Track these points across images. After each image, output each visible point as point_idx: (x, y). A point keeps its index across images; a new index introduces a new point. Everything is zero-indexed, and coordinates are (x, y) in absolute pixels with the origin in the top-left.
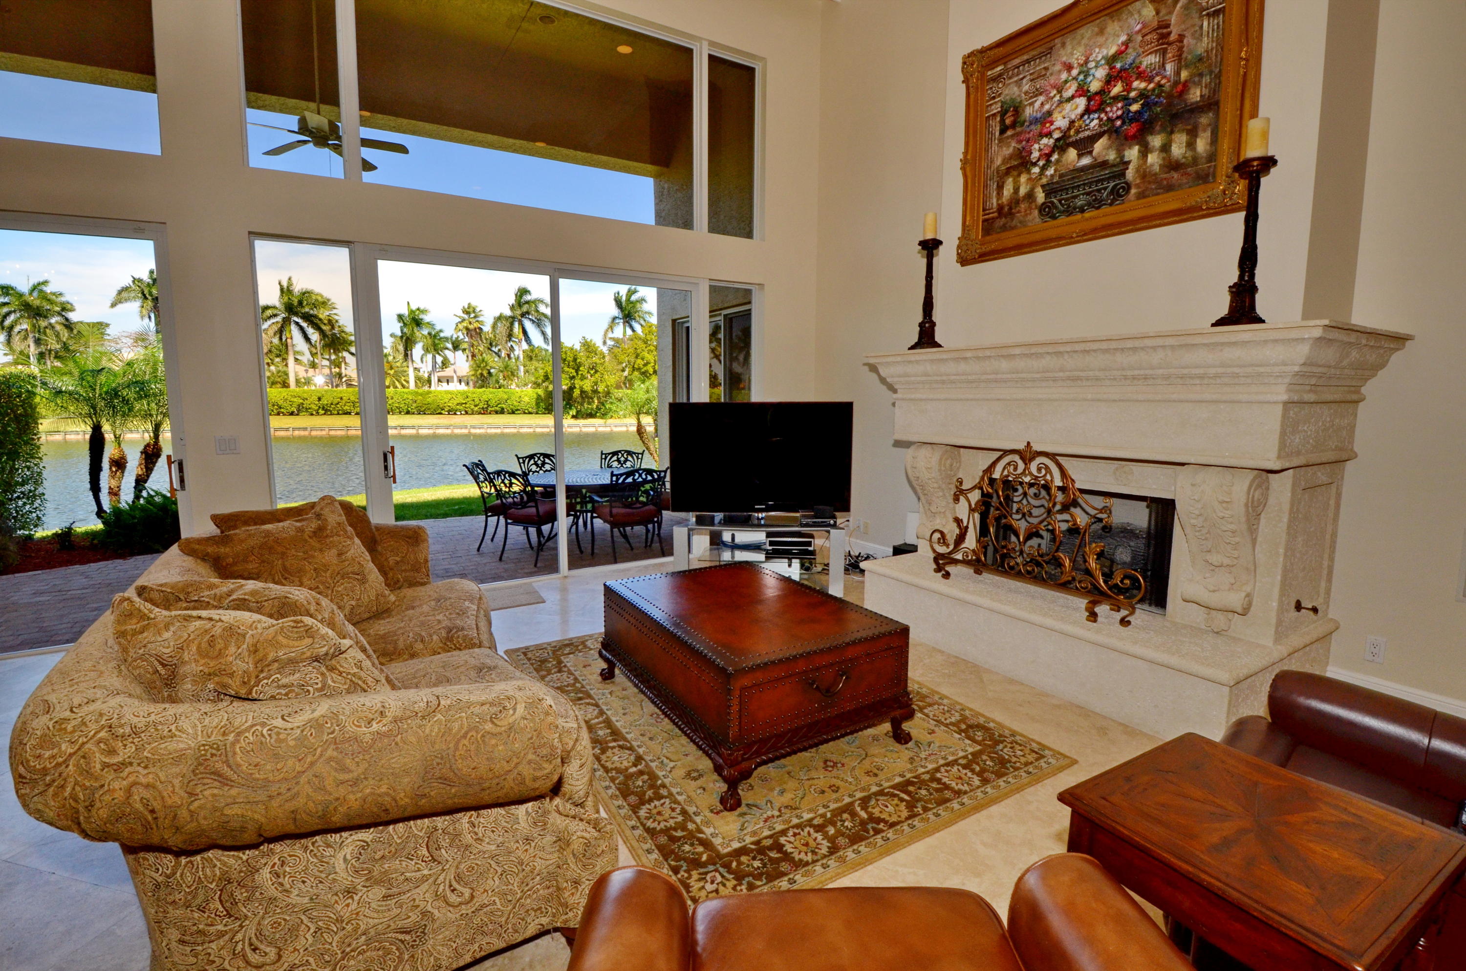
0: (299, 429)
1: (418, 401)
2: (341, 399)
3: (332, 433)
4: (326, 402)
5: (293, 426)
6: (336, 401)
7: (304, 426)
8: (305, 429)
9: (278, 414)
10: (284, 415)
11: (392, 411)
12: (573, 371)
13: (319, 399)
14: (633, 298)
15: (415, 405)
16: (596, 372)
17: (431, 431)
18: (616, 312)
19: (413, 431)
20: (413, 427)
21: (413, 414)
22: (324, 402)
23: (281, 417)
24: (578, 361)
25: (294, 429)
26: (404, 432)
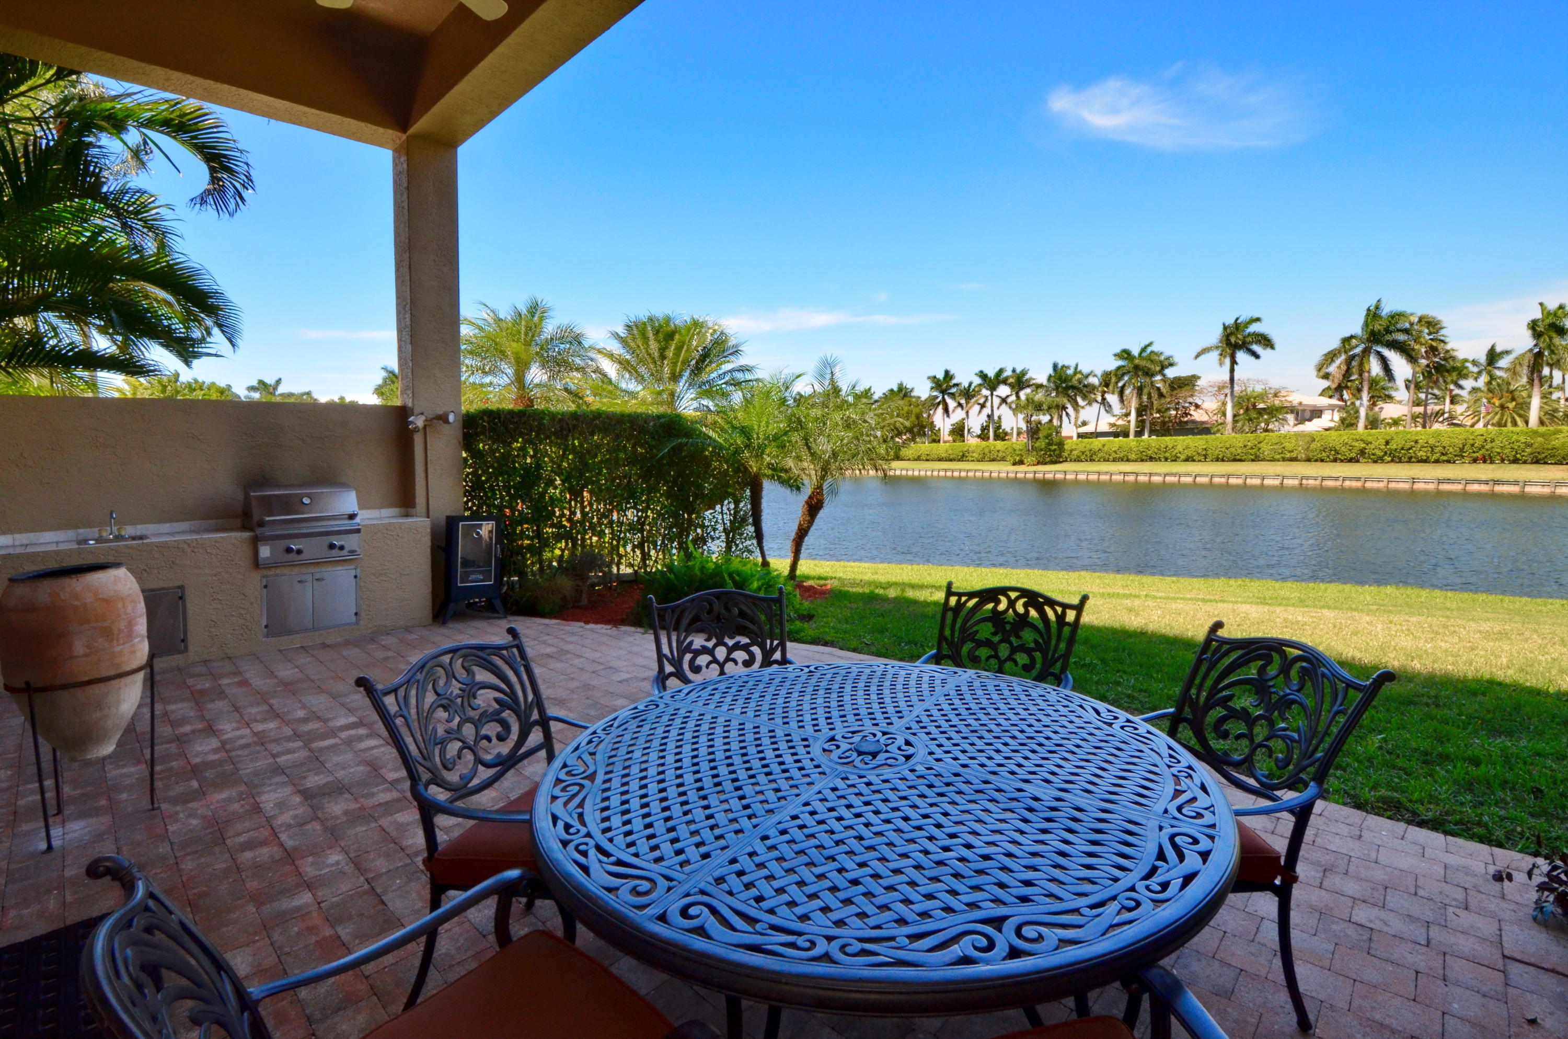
0: (1351, 479)
1: (1536, 445)
2: (1416, 442)
3: (1392, 485)
4: (1395, 447)
5: (1344, 475)
6: (1408, 446)
7: (1359, 475)
8: (1358, 479)
9: (1335, 460)
10: (1342, 461)
11: (1491, 458)
13: (1387, 443)
15: (1528, 450)
17: (1547, 490)
19: (1515, 489)
20: (1516, 483)
21: (1525, 462)
22: (1393, 446)
23: (1338, 464)
25: (1344, 479)
26: (1499, 488)
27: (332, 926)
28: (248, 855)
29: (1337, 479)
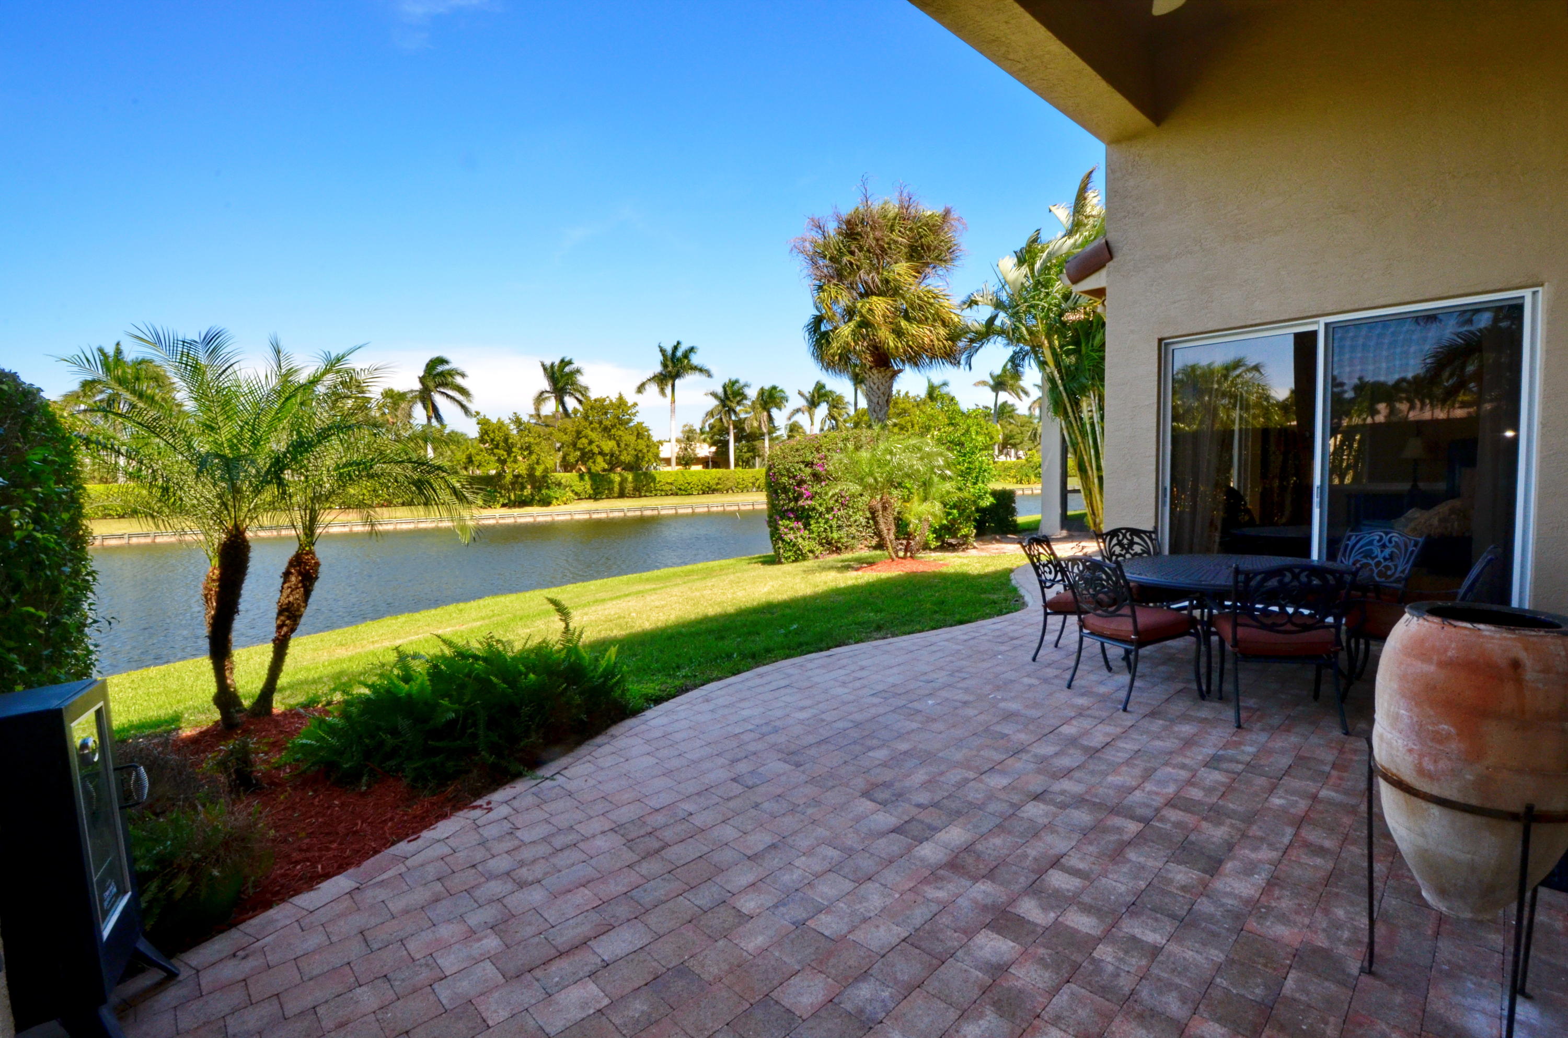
12: (505, 453)
14: (567, 369)
16: (531, 453)
18: (545, 385)
24: (510, 441)
27: (1329, 773)
28: (1327, 844)
29: (121, 537)
